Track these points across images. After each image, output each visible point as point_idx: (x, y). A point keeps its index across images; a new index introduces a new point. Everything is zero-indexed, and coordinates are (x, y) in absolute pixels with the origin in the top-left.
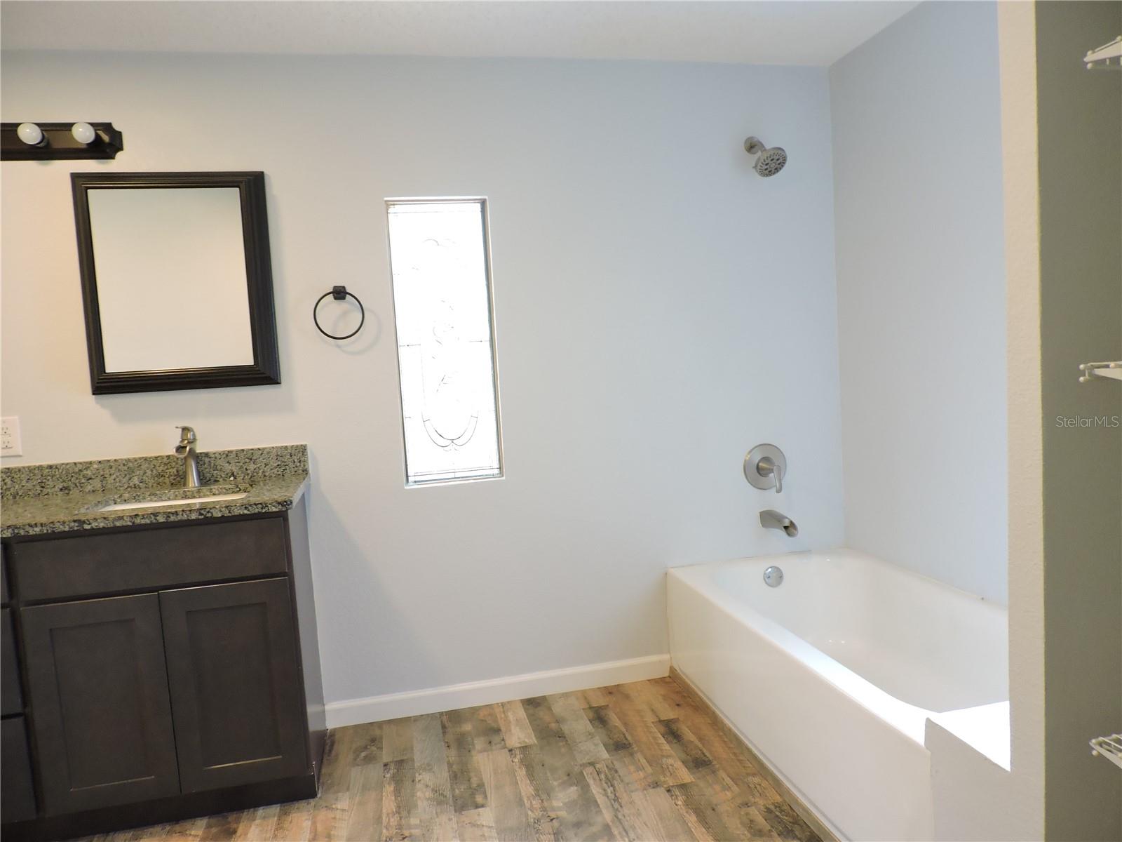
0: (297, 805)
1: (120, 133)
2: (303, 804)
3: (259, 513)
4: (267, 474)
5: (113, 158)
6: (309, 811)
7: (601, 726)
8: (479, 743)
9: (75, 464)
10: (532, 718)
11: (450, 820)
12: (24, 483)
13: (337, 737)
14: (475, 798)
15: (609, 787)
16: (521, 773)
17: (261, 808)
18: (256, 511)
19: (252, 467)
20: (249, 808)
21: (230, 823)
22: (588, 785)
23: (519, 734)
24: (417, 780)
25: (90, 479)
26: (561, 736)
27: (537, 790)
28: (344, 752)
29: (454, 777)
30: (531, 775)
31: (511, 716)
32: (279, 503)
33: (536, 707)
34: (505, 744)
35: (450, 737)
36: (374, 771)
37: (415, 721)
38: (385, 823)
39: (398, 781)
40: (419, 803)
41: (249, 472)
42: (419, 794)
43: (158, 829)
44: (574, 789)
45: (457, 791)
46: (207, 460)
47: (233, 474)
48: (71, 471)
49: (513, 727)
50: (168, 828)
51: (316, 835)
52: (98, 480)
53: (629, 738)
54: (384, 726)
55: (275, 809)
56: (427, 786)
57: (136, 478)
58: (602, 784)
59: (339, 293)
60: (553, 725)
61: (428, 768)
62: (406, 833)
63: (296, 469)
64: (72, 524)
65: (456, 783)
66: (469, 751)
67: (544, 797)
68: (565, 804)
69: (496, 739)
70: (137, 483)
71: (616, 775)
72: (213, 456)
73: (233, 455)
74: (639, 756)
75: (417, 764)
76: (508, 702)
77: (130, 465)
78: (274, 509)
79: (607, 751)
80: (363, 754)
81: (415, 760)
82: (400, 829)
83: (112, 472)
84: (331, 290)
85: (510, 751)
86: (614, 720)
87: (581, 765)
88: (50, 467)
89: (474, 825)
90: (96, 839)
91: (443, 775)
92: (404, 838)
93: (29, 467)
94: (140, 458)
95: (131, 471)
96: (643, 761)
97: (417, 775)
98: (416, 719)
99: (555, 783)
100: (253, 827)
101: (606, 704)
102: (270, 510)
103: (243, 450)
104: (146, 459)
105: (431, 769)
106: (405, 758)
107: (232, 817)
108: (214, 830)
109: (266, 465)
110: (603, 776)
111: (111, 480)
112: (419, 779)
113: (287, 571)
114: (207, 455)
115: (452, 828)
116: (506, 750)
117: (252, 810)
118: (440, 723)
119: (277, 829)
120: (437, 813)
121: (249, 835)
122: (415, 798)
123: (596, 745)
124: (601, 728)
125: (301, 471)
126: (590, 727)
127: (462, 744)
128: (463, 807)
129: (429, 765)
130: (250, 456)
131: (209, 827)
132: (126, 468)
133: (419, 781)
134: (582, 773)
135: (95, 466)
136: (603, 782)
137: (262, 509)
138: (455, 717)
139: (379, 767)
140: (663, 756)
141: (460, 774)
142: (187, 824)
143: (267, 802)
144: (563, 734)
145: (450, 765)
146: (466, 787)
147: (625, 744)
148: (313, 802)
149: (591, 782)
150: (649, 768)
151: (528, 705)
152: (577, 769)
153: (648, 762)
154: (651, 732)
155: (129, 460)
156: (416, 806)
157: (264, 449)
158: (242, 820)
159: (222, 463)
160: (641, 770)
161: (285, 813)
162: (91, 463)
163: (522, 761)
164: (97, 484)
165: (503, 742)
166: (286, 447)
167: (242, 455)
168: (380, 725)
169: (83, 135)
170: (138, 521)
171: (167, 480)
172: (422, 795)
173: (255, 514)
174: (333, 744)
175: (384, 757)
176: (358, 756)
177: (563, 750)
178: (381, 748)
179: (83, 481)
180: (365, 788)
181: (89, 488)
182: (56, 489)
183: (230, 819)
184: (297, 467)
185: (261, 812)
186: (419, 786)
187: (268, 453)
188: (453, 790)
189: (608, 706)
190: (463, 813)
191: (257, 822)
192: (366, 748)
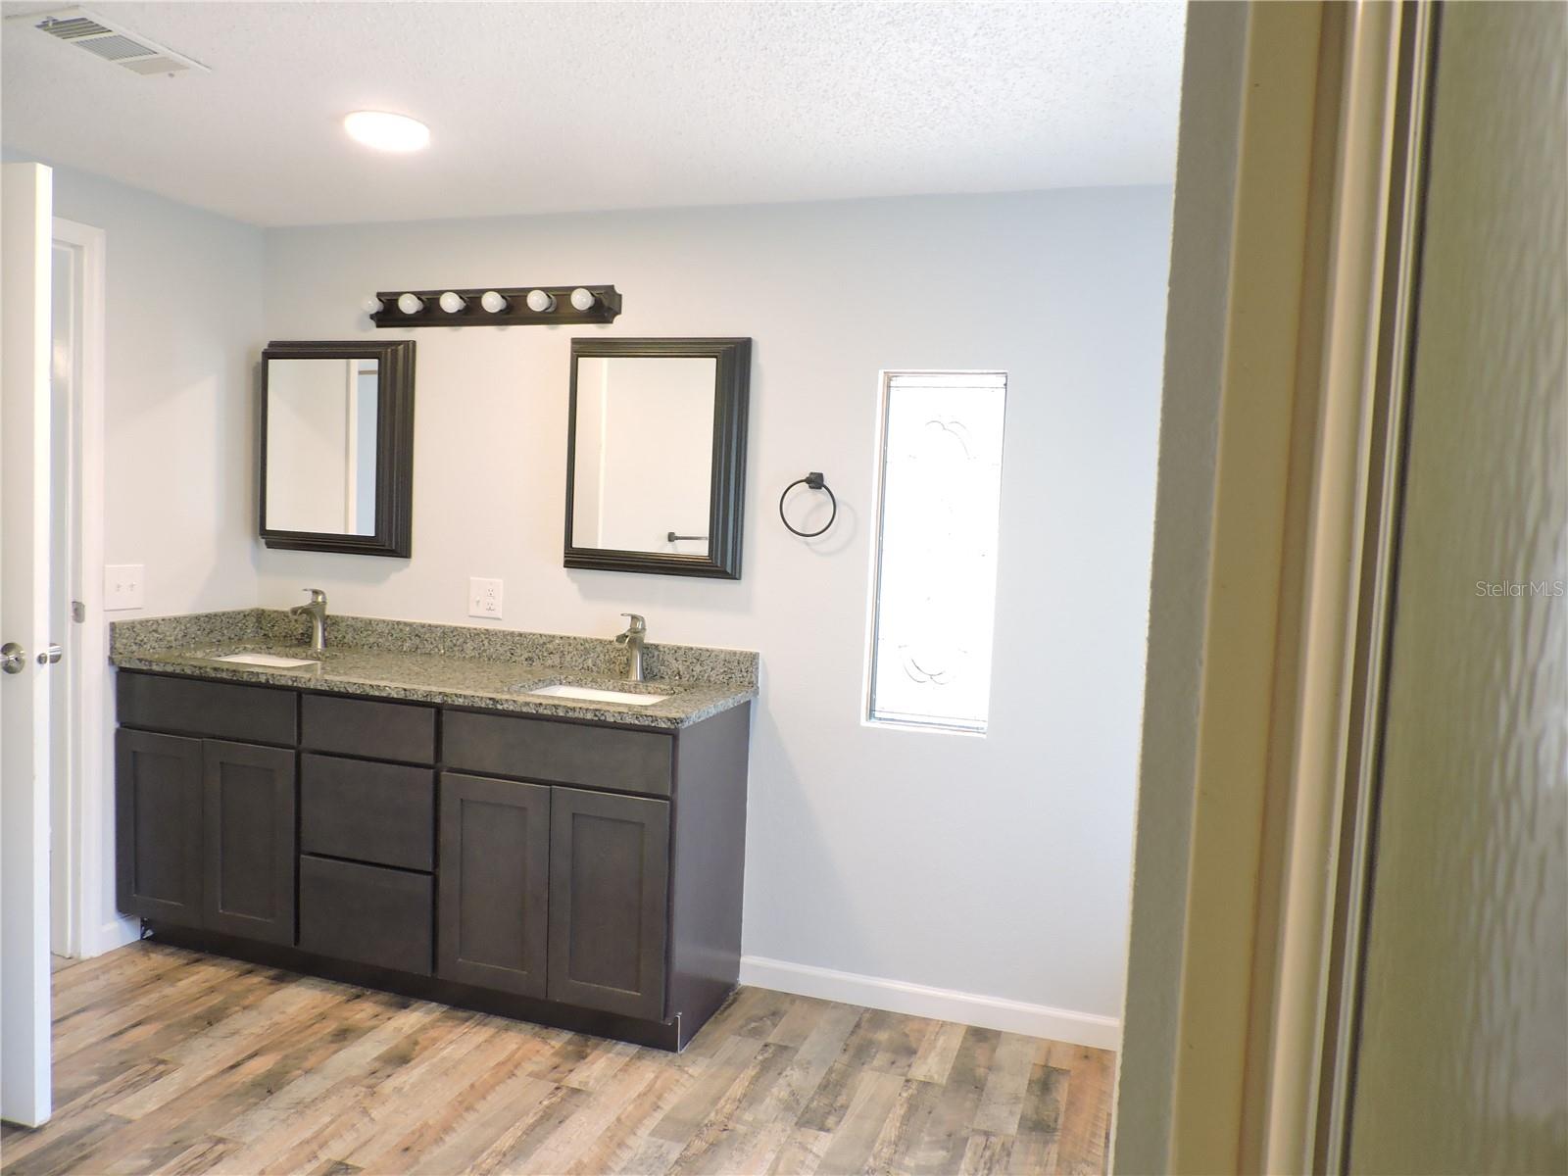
0: (655, 1052)
1: (620, 296)
2: (660, 1054)
3: (649, 726)
4: (712, 679)
5: (612, 322)
6: (660, 1064)
7: (1039, 1093)
8: (881, 1059)
9: (541, 635)
10: (964, 1052)
11: (784, 1130)
12: (498, 647)
13: (742, 996)
14: (826, 1118)
15: (984, 1169)
16: (900, 1111)
17: (623, 1043)
18: (646, 723)
19: (698, 668)
20: (612, 1038)
21: (587, 1046)
22: (962, 1156)
23: (932, 1066)
24: (784, 1074)
25: (552, 653)
26: (979, 1086)
27: (899, 1138)
28: (737, 1015)
29: (824, 1087)
30: (906, 1119)
31: (941, 1042)
32: (669, 720)
33: (980, 1041)
34: (908, 1071)
35: (855, 1040)
36: (752, 1046)
37: (834, 1007)
38: (719, 1106)
39: (765, 1067)
40: (768, 1100)
41: (694, 673)
42: (775, 1090)
43: (527, 1027)
44: (943, 1153)
45: (815, 1103)
46: (656, 653)
47: (679, 673)
48: (536, 642)
49: (933, 1054)
50: (537, 1029)
51: (649, 1091)
52: (557, 656)
53: (1061, 1120)
54: (797, 1002)
55: (634, 1049)
56: (789, 1085)
57: (590, 660)
58: (979, 1162)
59: (816, 481)
60: (981, 1071)
61: (805, 1066)
62: (731, 1126)
63: (742, 679)
64: (488, 701)
65: (821, 1094)
66: (863, 1064)
67: (902, 1148)
68: (917, 1166)
69: (903, 1061)
70: (591, 665)
71: (1006, 1159)
72: (662, 649)
73: (681, 652)
74: (1054, 1149)
75: (797, 1057)
76: (952, 1023)
77: (587, 645)
78: (664, 726)
79: (1019, 1126)
80: (753, 1025)
81: (800, 1052)
82: (728, 1119)
83: (571, 650)
84: (804, 478)
85: (907, 1081)
86: (1062, 1093)
87: (973, 1130)
88: (520, 635)
89: (804, 1148)
90: (478, 1016)
91: (816, 1078)
92: (725, 1130)
93: (504, 632)
94: (597, 640)
95: (587, 651)
96: (1054, 1157)
97: (789, 1068)
98: (837, 1006)
99: (927, 1139)
100: (603, 1060)
101: (1068, 1068)
102: (660, 726)
103: (692, 649)
104: (601, 642)
105: (808, 1068)
106: (791, 1045)
107: (593, 1041)
108: (570, 1048)
109: (713, 669)
110: (988, 1153)
111: (568, 658)
112: (788, 1074)
113: (669, 794)
114: (657, 647)
115: (779, 1141)
116: (904, 1078)
117: (614, 1041)
118: (857, 1019)
119: (621, 1070)
120: (777, 1117)
121: (595, 1066)
122: (768, 1093)
123: (1011, 1113)
124: (1037, 1096)
125: (746, 683)
126: (1023, 1091)
127: (860, 1053)
128: (808, 1122)
129: (809, 1063)
130: (698, 656)
131: (569, 1042)
132: (582, 648)
133: (786, 1076)
134: (967, 1139)
135: (557, 641)
136: (983, 1161)
137: (652, 722)
138: (879, 1018)
139: (758, 1045)
140: (1085, 1161)
141: (833, 1086)
142: (553, 1032)
143: (630, 1040)
144: (984, 1085)
145: (831, 1071)
146: (826, 1103)
147: (1049, 1126)
148: (671, 1055)
149: (969, 1154)
150: (1054, 1167)
151: (973, 1035)
152: (964, 1133)
153: (1058, 1161)
154: (1095, 1125)
155: (586, 640)
156: (762, 1101)
157: (712, 651)
158: (600, 1048)
159: (670, 658)
160: (1041, 1166)
161: (639, 1057)
162: (554, 637)
163: (909, 1099)
164: (556, 659)
165: (907, 1069)
166: (735, 653)
167: (690, 653)
168: (793, 998)
169: (581, 301)
170: (541, 710)
171: (617, 668)
172: (779, 1091)
173: (644, 726)
174: (735, 1001)
175: (771, 1037)
176: (747, 1024)
177: (968, 1104)
178: (775, 1025)
179: (545, 654)
180: (728, 1062)
181: (550, 662)
182: (523, 658)
183: (589, 1043)
184: (743, 677)
185: (621, 1046)
186: (782, 1081)
187: (716, 656)
188: (812, 1099)
189: (1069, 1071)
190: (803, 1129)
191: (610, 1055)
192: (761, 1019)
